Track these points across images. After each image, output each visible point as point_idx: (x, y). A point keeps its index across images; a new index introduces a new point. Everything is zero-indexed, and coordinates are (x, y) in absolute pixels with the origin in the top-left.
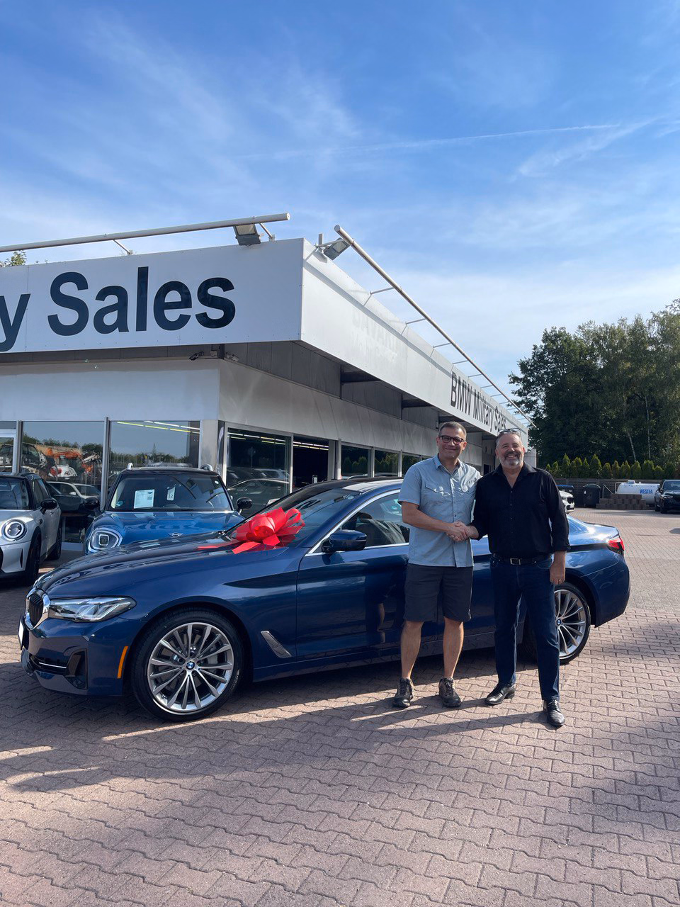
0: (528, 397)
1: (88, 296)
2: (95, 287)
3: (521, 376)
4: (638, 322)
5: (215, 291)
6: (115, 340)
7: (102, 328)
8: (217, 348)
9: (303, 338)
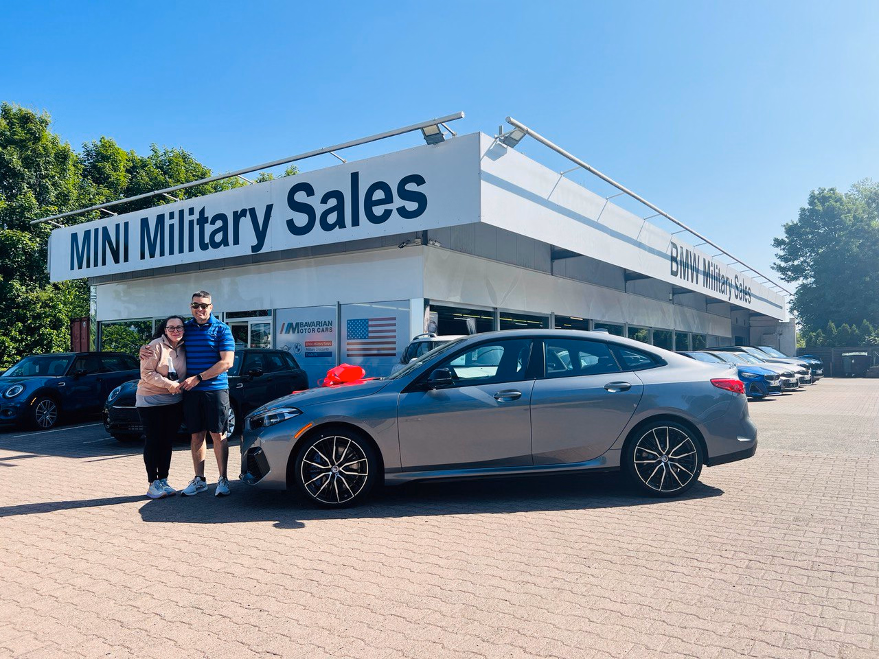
1: (314, 202)
2: (319, 193)
5: (411, 187)
6: (337, 236)
7: (327, 227)
8: (421, 235)
9: (483, 220)
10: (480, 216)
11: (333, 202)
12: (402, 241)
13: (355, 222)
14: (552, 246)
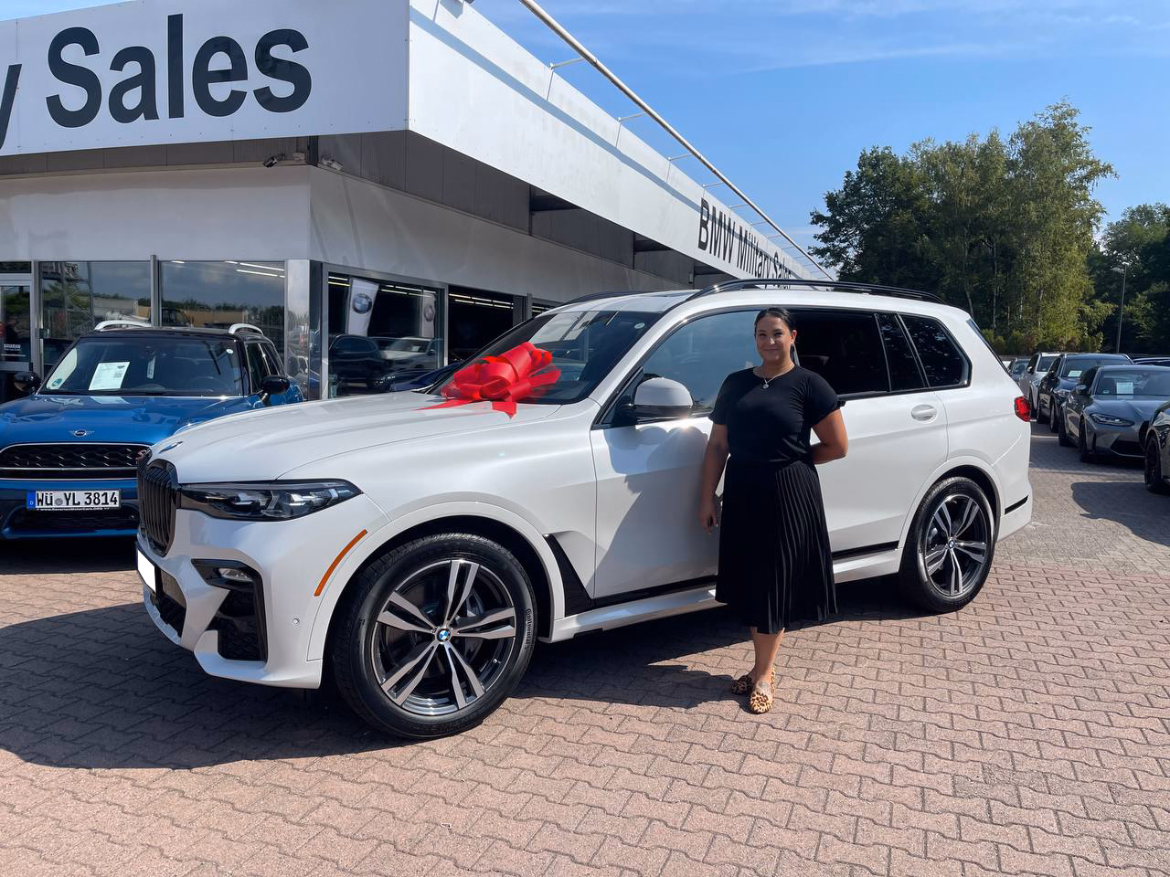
0: (836, 243)
1: (98, 64)
2: (108, 51)
3: (828, 214)
4: (993, 140)
5: (280, 52)
6: (140, 133)
7: (122, 115)
8: (304, 146)
9: (415, 126)
10: (407, 120)
11: (133, 69)
12: (271, 153)
13: (176, 110)
14: (531, 187)
